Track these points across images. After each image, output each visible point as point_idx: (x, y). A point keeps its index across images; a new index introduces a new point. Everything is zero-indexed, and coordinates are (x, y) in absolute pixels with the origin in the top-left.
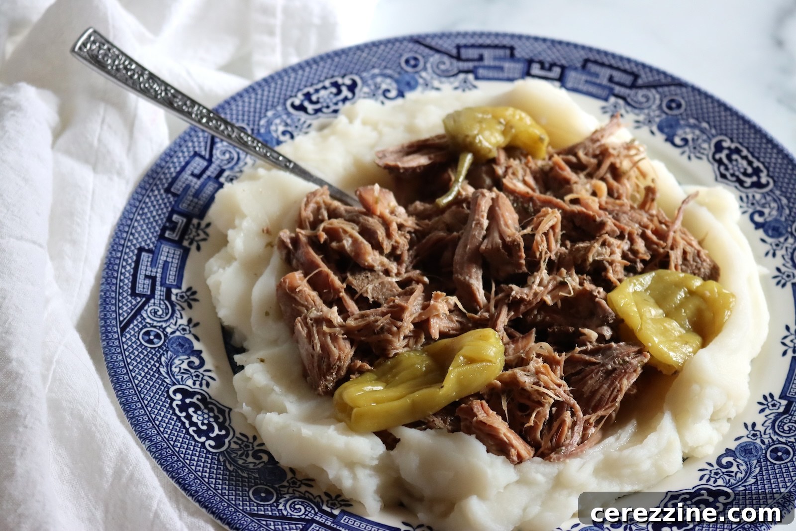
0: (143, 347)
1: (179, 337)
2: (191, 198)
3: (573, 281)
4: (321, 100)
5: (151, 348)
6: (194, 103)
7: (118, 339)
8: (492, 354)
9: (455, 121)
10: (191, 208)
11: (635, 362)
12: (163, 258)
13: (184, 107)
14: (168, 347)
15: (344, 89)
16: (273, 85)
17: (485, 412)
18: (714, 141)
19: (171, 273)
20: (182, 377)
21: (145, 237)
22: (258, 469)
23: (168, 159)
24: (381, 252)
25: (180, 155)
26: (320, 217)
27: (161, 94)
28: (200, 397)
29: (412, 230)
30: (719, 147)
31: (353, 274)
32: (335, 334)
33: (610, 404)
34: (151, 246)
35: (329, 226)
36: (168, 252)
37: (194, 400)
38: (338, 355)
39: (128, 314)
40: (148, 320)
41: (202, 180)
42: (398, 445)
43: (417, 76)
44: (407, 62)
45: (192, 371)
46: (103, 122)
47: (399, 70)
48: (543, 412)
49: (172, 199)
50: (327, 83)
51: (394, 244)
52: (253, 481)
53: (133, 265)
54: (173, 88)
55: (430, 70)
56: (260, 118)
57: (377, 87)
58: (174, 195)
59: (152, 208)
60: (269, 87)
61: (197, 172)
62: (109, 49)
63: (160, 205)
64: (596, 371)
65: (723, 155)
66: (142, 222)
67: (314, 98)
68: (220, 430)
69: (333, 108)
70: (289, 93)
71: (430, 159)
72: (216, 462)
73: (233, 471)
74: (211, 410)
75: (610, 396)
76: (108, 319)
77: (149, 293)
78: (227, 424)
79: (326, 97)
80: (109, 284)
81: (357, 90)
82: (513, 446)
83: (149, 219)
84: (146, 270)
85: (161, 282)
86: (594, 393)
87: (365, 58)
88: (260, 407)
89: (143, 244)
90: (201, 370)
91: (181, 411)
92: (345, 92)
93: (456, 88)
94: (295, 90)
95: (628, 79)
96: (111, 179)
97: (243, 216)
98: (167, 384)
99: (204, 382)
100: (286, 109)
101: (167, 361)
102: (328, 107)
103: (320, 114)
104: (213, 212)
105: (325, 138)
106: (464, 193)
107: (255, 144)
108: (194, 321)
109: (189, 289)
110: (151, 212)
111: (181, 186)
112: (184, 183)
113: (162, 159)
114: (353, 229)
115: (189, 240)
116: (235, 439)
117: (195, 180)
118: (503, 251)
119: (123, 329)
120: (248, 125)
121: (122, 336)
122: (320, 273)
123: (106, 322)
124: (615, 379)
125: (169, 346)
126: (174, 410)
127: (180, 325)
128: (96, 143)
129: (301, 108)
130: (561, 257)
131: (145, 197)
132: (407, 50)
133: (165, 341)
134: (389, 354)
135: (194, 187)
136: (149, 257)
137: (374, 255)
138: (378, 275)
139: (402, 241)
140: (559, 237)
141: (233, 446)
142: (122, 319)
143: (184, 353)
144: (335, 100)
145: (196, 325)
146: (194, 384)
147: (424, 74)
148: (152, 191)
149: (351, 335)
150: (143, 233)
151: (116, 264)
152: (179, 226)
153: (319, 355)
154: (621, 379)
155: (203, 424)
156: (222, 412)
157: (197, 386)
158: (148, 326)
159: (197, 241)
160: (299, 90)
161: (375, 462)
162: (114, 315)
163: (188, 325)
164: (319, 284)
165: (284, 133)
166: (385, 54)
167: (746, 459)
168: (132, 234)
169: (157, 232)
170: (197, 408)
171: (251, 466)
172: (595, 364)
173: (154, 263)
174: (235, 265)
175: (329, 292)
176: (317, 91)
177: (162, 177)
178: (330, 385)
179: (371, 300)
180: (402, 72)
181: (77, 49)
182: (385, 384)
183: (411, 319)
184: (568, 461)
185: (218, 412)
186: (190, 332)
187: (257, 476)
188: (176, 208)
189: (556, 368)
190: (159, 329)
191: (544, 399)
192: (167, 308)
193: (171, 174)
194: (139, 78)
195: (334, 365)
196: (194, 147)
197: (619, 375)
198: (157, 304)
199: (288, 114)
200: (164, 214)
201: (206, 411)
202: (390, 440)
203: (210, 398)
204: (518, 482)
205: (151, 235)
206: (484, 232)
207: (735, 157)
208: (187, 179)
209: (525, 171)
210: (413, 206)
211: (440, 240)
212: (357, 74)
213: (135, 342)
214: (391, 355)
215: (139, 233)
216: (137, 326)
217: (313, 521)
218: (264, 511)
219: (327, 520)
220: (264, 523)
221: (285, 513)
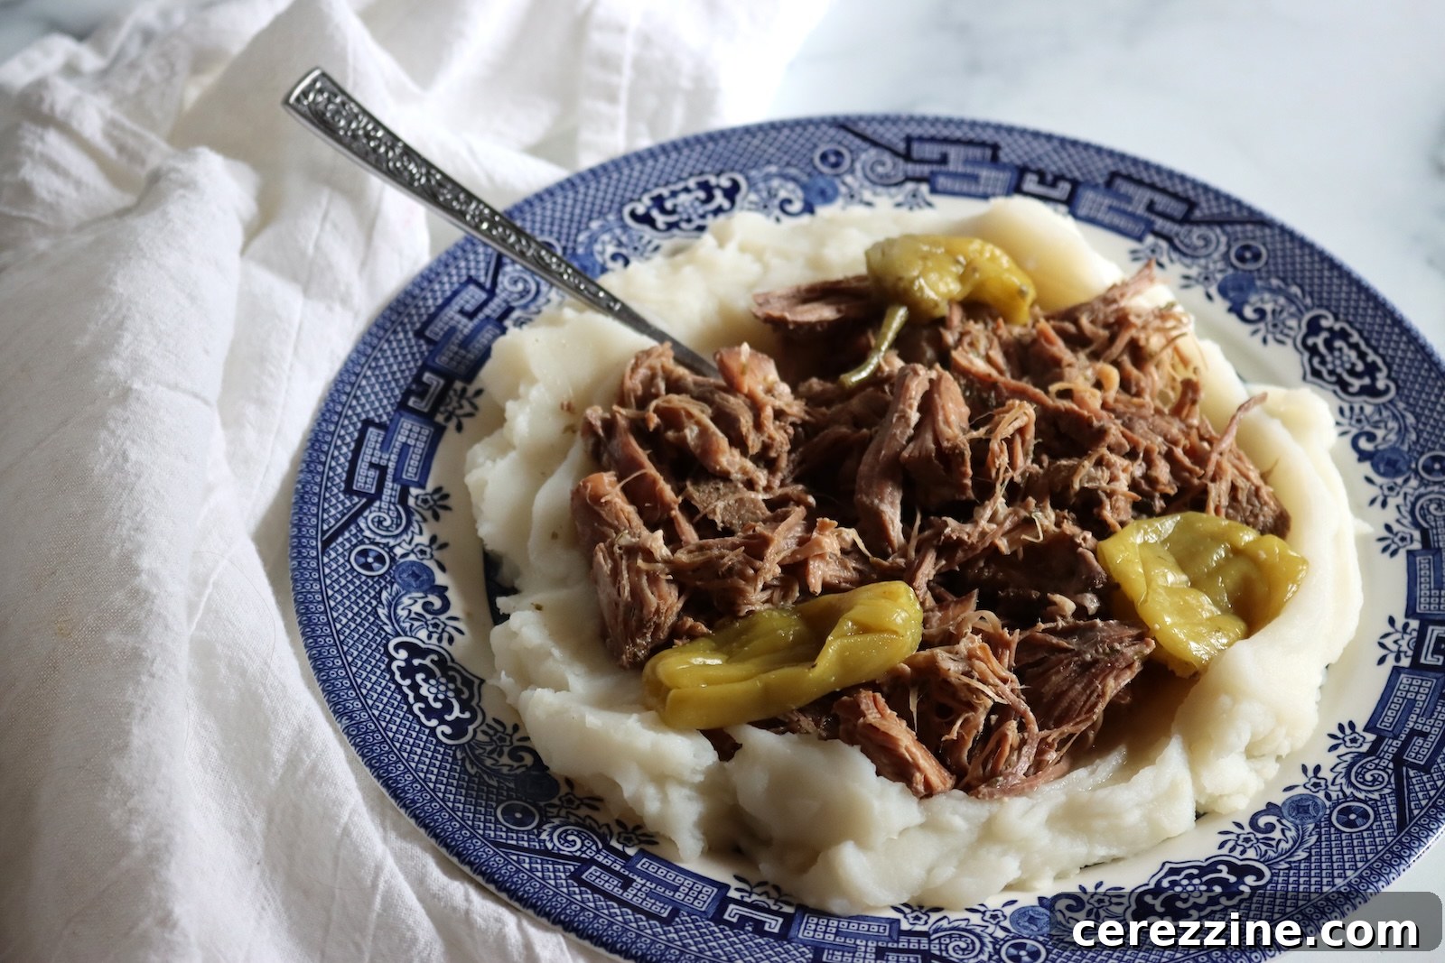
0: (355, 574)
1: (413, 563)
2: (455, 348)
3: (1046, 519)
4: (680, 209)
5: (368, 576)
6: (471, 197)
7: (317, 558)
8: (899, 620)
9: (883, 254)
10: (454, 363)
11: (1129, 652)
13: (455, 203)
14: (394, 578)
15: (718, 194)
16: (604, 180)
17: (879, 712)
18: (1307, 316)
19: (412, 462)
20: (412, 625)
21: (377, 404)
22: (516, 775)
23: (425, 284)
24: (744, 452)
25: (445, 279)
26: (653, 390)
27: (419, 179)
28: (435, 657)
29: (799, 422)
30: (1314, 327)
31: (696, 483)
32: (655, 573)
33: (1083, 717)
34: (385, 418)
35: (666, 405)
36: (410, 430)
37: (427, 662)
38: (656, 605)
39: (337, 521)
40: (367, 533)
41: (476, 321)
42: (738, 754)
43: (837, 181)
44: (824, 157)
45: (429, 617)
46: (325, 217)
47: (809, 169)
48: (975, 719)
49: (424, 348)
50: (692, 183)
51: (766, 440)
52: (505, 793)
53: (353, 445)
54: (439, 171)
55: (859, 173)
56: (579, 231)
57: (772, 194)
58: (429, 341)
59: (392, 360)
60: (599, 182)
61: (469, 308)
62: (343, 104)
63: (404, 356)
64: (1065, 662)
65: (1319, 341)
66: (373, 380)
67: (669, 205)
68: (462, 711)
69: (698, 222)
70: (628, 195)
71: (839, 311)
72: (450, 760)
73: (475, 776)
74: (451, 680)
75: (1085, 703)
76: (305, 526)
77: (373, 491)
78: (474, 703)
79: (687, 204)
80: (311, 472)
81: (739, 198)
82: (919, 769)
83: (385, 375)
84: (372, 455)
85: (394, 476)
86: (1060, 695)
87: (757, 147)
88: (527, 679)
89: (372, 414)
90: (443, 617)
91: (403, 677)
92: (720, 199)
93: (899, 205)
94: (639, 190)
95: (1178, 209)
96: (330, 309)
97: (533, 381)
98: (387, 633)
99: (445, 636)
100: (621, 219)
101: (390, 598)
102: (689, 221)
103: (675, 231)
104: (487, 373)
105: (676, 269)
106: (887, 369)
107: (562, 270)
108: (441, 540)
109: (438, 490)
110: (390, 366)
111: (442, 329)
112: (447, 324)
113: (415, 284)
114: (703, 412)
115: (446, 414)
116: (484, 727)
117: (464, 320)
118: (936, 462)
119: (326, 544)
120: (558, 240)
121: (323, 554)
122: (644, 476)
123: (300, 531)
124: (1096, 676)
125: (397, 576)
126: (393, 674)
127: (417, 545)
128: (311, 250)
129: (647, 219)
130: (1030, 479)
131: (383, 341)
132: (826, 138)
133: (390, 567)
134: (739, 611)
135: (461, 332)
136: (379, 435)
137: (732, 455)
138: (736, 487)
139: (780, 437)
140: (1032, 448)
141: (481, 737)
142: (325, 527)
143: (418, 589)
144: (701, 211)
145: (443, 546)
146: (430, 637)
147: (849, 179)
148: (395, 332)
149: (680, 576)
150: (373, 397)
151: (326, 442)
152: (432, 390)
153: (627, 605)
154: (1104, 678)
155: (436, 699)
156: (468, 683)
157: (434, 640)
158: (367, 541)
159: (458, 417)
160: (646, 190)
161: (699, 778)
162: (314, 521)
163: (430, 546)
164: (638, 493)
165: (614, 257)
166: (789, 143)
167: (1298, 822)
168: (356, 397)
169: (395, 397)
170: (430, 675)
171: (505, 770)
172: (1066, 650)
173: (385, 445)
174: (513, 455)
175: (654, 508)
176: (674, 194)
177: (413, 312)
178: (641, 654)
179: (720, 525)
180: (814, 173)
181: (292, 100)
182: (726, 657)
183: (778, 559)
184: (1006, 799)
185: (463, 684)
186: (432, 556)
187: (512, 785)
188: (430, 363)
189: (1002, 653)
190: (383, 549)
191: (978, 698)
192: (399, 516)
193: (428, 308)
194: (387, 152)
195: (650, 620)
196: (468, 269)
197: (1103, 670)
198: (383, 510)
199: (625, 227)
200: (410, 369)
201: (443, 680)
202: (726, 746)
203: (453, 660)
204: (922, 826)
205: (385, 402)
206: (910, 431)
207: (1338, 344)
208: (452, 319)
209: (991, 342)
210: (807, 384)
211: (842, 439)
212: (741, 172)
213: (343, 566)
214: (743, 613)
215: (367, 396)
216: (349, 540)
217: (593, 862)
218: (517, 840)
219: (614, 862)
220: (515, 858)
221: (550, 846)
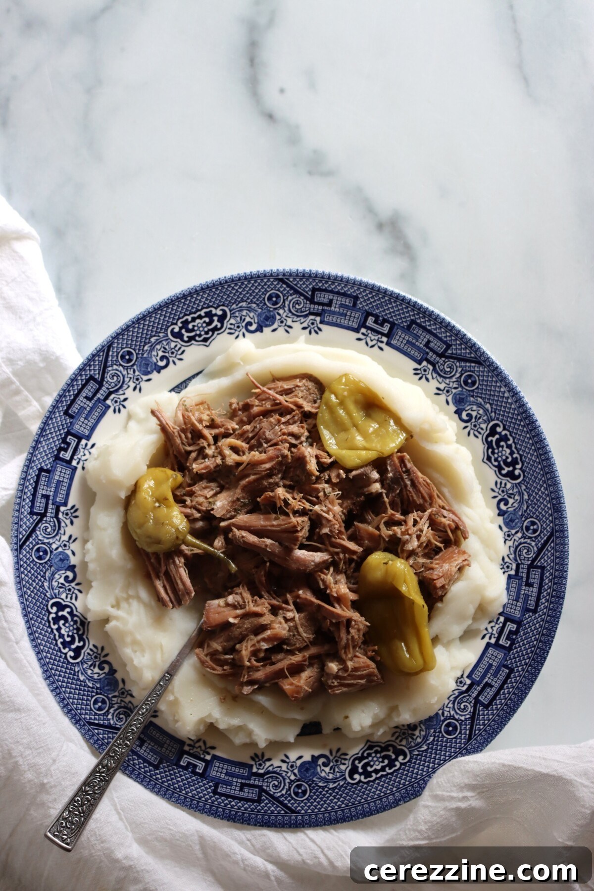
0: (310, 798)
1: (299, 771)
2: (164, 750)
4: (71, 634)
5: (310, 792)
7: (302, 816)
10: (173, 750)
11: (409, 465)
12: (223, 776)
14: (310, 780)
15: (61, 613)
18: (170, 336)
19: (237, 771)
20: (338, 772)
21: (203, 788)
22: (425, 729)
26: (230, 661)
27: (103, 777)
28: (357, 761)
29: (250, 593)
30: (178, 335)
34: (211, 784)
36: (217, 771)
37: (360, 765)
39: (278, 806)
40: (284, 792)
43: (55, 552)
44: (41, 558)
45: (332, 764)
47: (47, 566)
49: (165, 765)
50: (54, 627)
52: (437, 734)
53: (230, 799)
54: (95, 768)
55: (51, 541)
56: (86, 686)
57: (62, 586)
58: (160, 762)
59: (174, 781)
60: (55, 675)
62: (65, 819)
63: (171, 774)
65: (186, 335)
66: (188, 790)
67: (68, 639)
68: (389, 751)
69: (79, 625)
70: (62, 660)
72: (420, 757)
73: (428, 746)
74: (369, 755)
76: (283, 822)
77: (257, 790)
78: (383, 745)
79: (67, 630)
81: (64, 603)
83: (184, 784)
84: (235, 790)
85: (246, 780)
87: (33, 591)
89: (209, 790)
90: (331, 758)
91: (371, 776)
92: (65, 613)
93: (72, 522)
94: (59, 654)
95: (92, 386)
98: (345, 783)
99: (342, 757)
100: (77, 664)
101: (322, 782)
102: (79, 629)
103: (84, 637)
109: (252, 758)
110: (178, 782)
111: (152, 756)
112: (149, 754)
115: (205, 754)
116: (398, 741)
117: (146, 745)
119: (293, 812)
121: (300, 813)
123: (287, 824)
126: (370, 781)
127: (288, 769)
129: (77, 651)
131: (163, 785)
132: (28, 555)
133: (304, 782)
135: (153, 746)
136: (222, 787)
138: (293, 626)
141: (404, 743)
142: (283, 812)
143: (315, 768)
144: (72, 623)
146: (344, 764)
147: (54, 546)
148: (157, 779)
150: (199, 790)
151: (230, 813)
152: (191, 761)
155: (383, 762)
156: (371, 747)
157: (346, 762)
158: (289, 792)
159: (206, 749)
160: (59, 651)
162: (280, 817)
163: (288, 763)
164: (296, 670)
166: (30, 575)
167: (468, 403)
168: (200, 798)
169: (197, 779)
170: (368, 765)
171: (423, 733)
173: (228, 784)
176: (61, 636)
177: (143, 770)
180: (49, 564)
184: (466, 525)
185: (372, 749)
186: (294, 762)
187: (432, 731)
188: (174, 762)
190: (292, 785)
192: (271, 777)
194: (89, 794)
198: (268, 785)
199: (82, 662)
200: (179, 772)
201: (370, 759)
203: (358, 754)
205: (201, 784)
206: (277, 544)
207: (190, 326)
208: (145, 751)
211: (267, 575)
212: (47, 601)
213: (306, 804)
215: (198, 793)
216: (289, 801)
217: (476, 698)
218: (466, 730)
219: (476, 689)
220: (477, 732)
221: (468, 716)
